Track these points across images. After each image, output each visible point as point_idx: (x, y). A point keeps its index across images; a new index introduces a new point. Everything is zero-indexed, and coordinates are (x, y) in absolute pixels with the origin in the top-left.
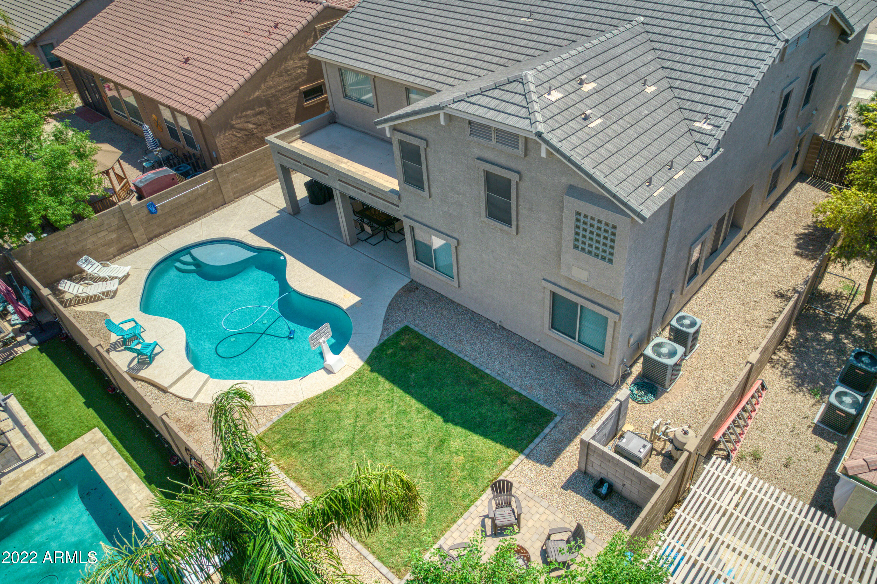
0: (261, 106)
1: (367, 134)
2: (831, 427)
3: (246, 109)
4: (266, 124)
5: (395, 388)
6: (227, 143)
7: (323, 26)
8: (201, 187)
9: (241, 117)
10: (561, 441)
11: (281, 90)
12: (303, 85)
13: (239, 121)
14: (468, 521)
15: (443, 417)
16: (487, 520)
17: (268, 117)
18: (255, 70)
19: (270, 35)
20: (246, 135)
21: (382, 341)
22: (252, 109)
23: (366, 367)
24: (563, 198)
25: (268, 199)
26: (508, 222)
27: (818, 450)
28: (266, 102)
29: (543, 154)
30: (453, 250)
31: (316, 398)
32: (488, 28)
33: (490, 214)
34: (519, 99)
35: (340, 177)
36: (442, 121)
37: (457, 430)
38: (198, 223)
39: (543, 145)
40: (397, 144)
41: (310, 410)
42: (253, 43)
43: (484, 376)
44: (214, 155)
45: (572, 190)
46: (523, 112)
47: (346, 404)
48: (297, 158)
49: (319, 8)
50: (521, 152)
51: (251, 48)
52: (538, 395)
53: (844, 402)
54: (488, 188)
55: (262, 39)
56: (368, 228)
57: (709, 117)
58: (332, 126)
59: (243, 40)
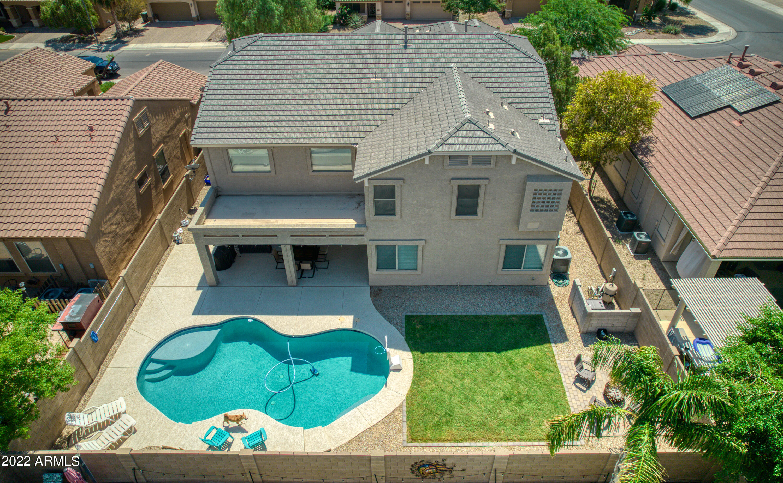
0: (116, 206)
1: (261, 195)
2: (640, 253)
3: (107, 214)
4: (122, 220)
5: (450, 354)
6: (103, 251)
7: (137, 118)
8: (119, 299)
9: (106, 222)
10: (558, 326)
11: (124, 186)
12: (136, 175)
13: (106, 226)
14: (570, 391)
15: (495, 351)
16: (576, 384)
17: (122, 214)
18: (106, 174)
19: (92, 138)
20: (113, 237)
21: (404, 333)
22: (112, 211)
23: (416, 353)
24: (525, 184)
25: (173, 283)
26: (474, 213)
27: (645, 266)
28: (118, 201)
29: (514, 162)
30: (420, 248)
31: (412, 391)
32: (350, 91)
33: (459, 213)
34: (480, 133)
35: (294, 232)
36: (427, 162)
37: (510, 353)
38: (130, 332)
39: (515, 157)
40: (372, 189)
41: (419, 399)
42: (75, 150)
43: (485, 317)
44: (92, 266)
45: (531, 178)
46: (491, 141)
47: (435, 380)
48: (235, 233)
49: (130, 103)
50: (492, 166)
51: (78, 156)
52: (521, 310)
53: (642, 238)
54: (459, 196)
55: (84, 144)
56: (306, 266)
57: (543, 115)
58: (221, 199)
59: (55, 150)
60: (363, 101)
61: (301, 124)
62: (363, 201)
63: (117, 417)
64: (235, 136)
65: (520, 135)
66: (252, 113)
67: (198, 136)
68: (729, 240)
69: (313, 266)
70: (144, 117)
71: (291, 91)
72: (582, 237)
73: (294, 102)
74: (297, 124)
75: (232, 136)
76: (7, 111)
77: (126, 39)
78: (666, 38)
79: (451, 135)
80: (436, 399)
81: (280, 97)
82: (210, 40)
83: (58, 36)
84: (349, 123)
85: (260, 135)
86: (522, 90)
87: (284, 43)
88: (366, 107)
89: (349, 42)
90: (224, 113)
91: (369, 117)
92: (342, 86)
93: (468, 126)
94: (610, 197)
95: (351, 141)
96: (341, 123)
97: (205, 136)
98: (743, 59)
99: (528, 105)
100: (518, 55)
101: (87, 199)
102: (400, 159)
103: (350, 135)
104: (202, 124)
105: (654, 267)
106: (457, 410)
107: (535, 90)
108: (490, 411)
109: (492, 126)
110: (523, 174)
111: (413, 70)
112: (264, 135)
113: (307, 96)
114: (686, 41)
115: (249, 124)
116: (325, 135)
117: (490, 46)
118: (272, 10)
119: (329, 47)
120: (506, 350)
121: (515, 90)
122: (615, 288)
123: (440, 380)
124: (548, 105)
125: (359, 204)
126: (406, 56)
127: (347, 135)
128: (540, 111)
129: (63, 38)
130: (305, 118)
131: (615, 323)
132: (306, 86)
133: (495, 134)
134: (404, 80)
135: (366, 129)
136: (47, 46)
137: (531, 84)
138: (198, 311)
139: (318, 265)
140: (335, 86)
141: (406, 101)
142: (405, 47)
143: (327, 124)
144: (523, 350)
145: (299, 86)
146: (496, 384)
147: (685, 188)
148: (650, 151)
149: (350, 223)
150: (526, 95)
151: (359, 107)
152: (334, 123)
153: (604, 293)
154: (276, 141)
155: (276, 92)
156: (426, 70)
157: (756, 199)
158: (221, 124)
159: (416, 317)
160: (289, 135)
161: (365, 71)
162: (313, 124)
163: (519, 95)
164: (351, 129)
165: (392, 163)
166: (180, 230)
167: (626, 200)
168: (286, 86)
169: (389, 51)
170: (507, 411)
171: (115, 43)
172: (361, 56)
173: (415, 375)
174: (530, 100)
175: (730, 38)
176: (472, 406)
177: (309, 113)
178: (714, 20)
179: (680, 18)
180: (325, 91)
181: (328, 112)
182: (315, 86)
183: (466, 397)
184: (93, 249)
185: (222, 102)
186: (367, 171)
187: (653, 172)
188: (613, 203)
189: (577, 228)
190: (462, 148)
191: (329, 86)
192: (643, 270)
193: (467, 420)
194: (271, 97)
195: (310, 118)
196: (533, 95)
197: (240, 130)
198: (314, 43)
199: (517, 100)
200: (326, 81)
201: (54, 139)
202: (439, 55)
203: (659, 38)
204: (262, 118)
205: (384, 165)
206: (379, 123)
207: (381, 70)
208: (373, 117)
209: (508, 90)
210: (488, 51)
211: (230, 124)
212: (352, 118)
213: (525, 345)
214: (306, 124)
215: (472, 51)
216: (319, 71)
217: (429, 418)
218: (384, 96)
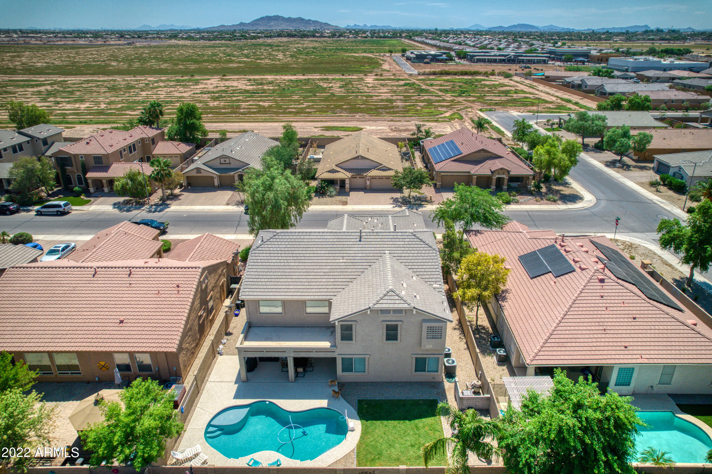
0: (190, 332)
2: (501, 362)
3: (186, 337)
4: (191, 340)
6: (182, 359)
7: (203, 278)
8: (193, 388)
9: (185, 342)
11: (194, 320)
12: (199, 313)
13: (185, 344)
17: (192, 336)
19: (178, 292)
20: (186, 351)
21: (357, 410)
22: (188, 335)
23: (363, 421)
24: (422, 324)
25: (220, 380)
26: (396, 339)
27: (503, 370)
28: (190, 329)
29: (414, 313)
30: (367, 359)
31: (360, 441)
32: (328, 267)
33: (388, 339)
34: (397, 297)
35: (295, 350)
36: (369, 313)
37: (417, 421)
38: (197, 409)
39: (415, 310)
40: (340, 326)
41: (364, 446)
42: (169, 299)
43: (405, 401)
44: (175, 369)
45: (424, 321)
46: (402, 301)
47: (373, 436)
48: (261, 350)
49: (200, 270)
50: (404, 314)
51: (171, 303)
52: (425, 397)
53: (501, 352)
54: (387, 330)
55: (174, 296)
56: (300, 370)
57: (436, 282)
58: (252, 329)
59: (158, 299)
60: (336, 274)
61: (301, 287)
62: (335, 331)
63: (196, 455)
64: (264, 294)
65: (420, 297)
66: (273, 280)
67: (243, 294)
68: (537, 355)
69: (304, 370)
70: (206, 277)
71: (295, 267)
72: (468, 351)
73: (297, 274)
74: (299, 287)
75: (262, 294)
76: (130, 275)
77: (168, 202)
78: (548, 204)
79: (381, 299)
80: (373, 446)
81: (289, 270)
82: (228, 204)
83: (121, 199)
84: (328, 287)
85: (278, 294)
86: (425, 267)
87: (291, 237)
88: (337, 277)
89: (328, 237)
90: (257, 280)
91: (339, 283)
92: (324, 264)
93: (390, 293)
94: (489, 326)
95: (328, 297)
96: (323, 287)
97: (247, 293)
98: (563, 241)
99: (428, 277)
100: (423, 246)
101: (177, 329)
102: (355, 311)
103: (328, 294)
104: (245, 287)
105: (509, 371)
106: (384, 452)
107: (432, 267)
108: (403, 452)
109: (403, 293)
110: (421, 318)
111: (364, 255)
112: (280, 294)
113: (304, 270)
114: (561, 207)
115: (272, 287)
116: (314, 294)
117: (408, 240)
118: (280, 205)
119: (317, 240)
120: (414, 419)
121: (421, 267)
122: (480, 383)
123: (376, 436)
124: (439, 276)
125: (332, 333)
126: (360, 246)
127: (326, 294)
128: (434, 280)
129: (124, 201)
130: (303, 283)
131: (477, 404)
132: (304, 264)
133: (405, 298)
134: (359, 261)
135: (337, 290)
136: (114, 208)
137: (430, 264)
138: (237, 396)
139: (307, 369)
140: (320, 264)
141: (359, 273)
142: (360, 241)
143: (315, 287)
144: (424, 420)
145: (300, 264)
146: (408, 438)
147: (521, 323)
148: (506, 299)
149: (326, 344)
150: (427, 270)
151: (334, 277)
152: (320, 287)
153: (474, 386)
154: (287, 297)
155: (287, 267)
156: (371, 255)
157: (554, 331)
158: (256, 287)
159: (364, 400)
160: (295, 294)
161: (337, 255)
162: (308, 287)
163: (423, 270)
164: (329, 290)
165: (350, 313)
166: (221, 346)
167: (498, 327)
168: (292, 264)
169: (351, 243)
170: (412, 452)
171: (161, 205)
172: (335, 246)
173: (362, 433)
174: (429, 273)
175: (592, 205)
176: (393, 450)
177: (305, 280)
178: (583, 189)
179: (561, 188)
180: (314, 267)
181: (316, 280)
182: (309, 264)
183: (390, 445)
184: (178, 358)
185: (256, 273)
186: (337, 317)
187: (505, 312)
188: (490, 329)
189: (465, 346)
190: (387, 306)
191: (316, 264)
192: (501, 373)
193: (390, 457)
194: (284, 270)
195: (306, 284)
196: (431, 270)
197: (266, 290)
198: (308, 237)
199: (422, 273)
200: (315, 261)
201: (157, 292)
202: (379, 246)
203: (543, 204)
204: (279, 283)
205: (346, 314)
206: (344, 287)
207: (346, 255)
208: (341, 283)
209: (417, 267)
210: (407, 243)
211: (261, 287)
212: (329, 283)
213: (425, 417)
214: (304, 287)
215: (398, 243)
216: (311, 255)
217: (369, 456)
218: (347, 270)
